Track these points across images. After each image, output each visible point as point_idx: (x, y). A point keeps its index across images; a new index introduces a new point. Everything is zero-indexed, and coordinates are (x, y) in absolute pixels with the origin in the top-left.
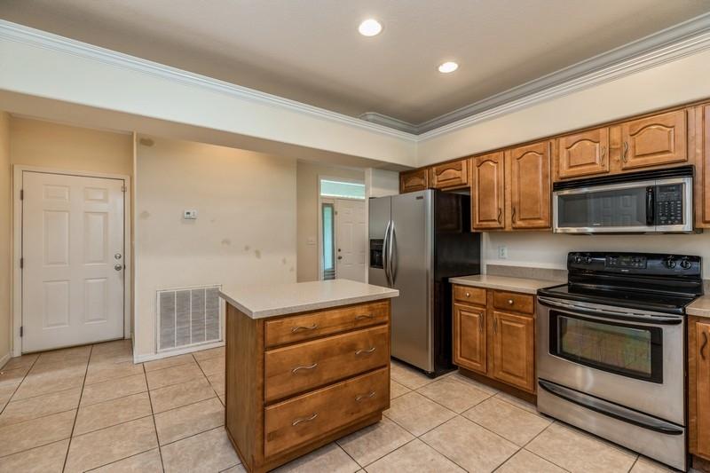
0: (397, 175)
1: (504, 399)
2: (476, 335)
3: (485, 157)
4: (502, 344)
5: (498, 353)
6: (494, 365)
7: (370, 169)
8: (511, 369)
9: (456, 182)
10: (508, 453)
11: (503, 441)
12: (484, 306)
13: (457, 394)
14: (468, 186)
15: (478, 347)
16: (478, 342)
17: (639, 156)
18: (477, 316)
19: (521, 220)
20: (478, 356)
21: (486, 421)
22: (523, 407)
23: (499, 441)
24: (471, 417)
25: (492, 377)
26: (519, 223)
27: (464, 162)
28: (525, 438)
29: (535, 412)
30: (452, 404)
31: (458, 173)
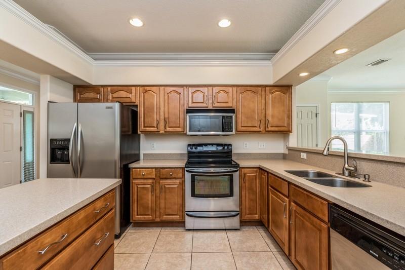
0: (72, 87)
1: (167, 231)
2: (149, 198)
3: (148, 88)
4: (165, 199)
5: (163, 205)
6: (160, 213)
7: (48, 77)
8: (171, 212)
9: (128, 100)
10: (189, 260)
11: (183, 254)
12: (154, 179)
13: (142, 241)
14: (136, 104)
15: (150, 205)
16: (150, 202)
17: (219, 102)
18: (149, 186)
19: (169, 127)
20: (150, 211)
21: (168, 249)
22: (178, 231)
23: (181, 256)
24: (158, 251)
25: (159, 221)
26: (168, 129)
27: (134, 89)
28: (189, 246)
29: (183, 230)
30: (142, 249)
31: (130, 95)
